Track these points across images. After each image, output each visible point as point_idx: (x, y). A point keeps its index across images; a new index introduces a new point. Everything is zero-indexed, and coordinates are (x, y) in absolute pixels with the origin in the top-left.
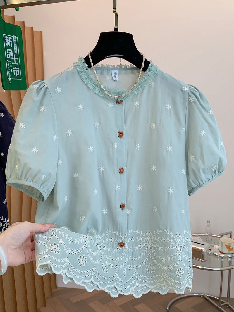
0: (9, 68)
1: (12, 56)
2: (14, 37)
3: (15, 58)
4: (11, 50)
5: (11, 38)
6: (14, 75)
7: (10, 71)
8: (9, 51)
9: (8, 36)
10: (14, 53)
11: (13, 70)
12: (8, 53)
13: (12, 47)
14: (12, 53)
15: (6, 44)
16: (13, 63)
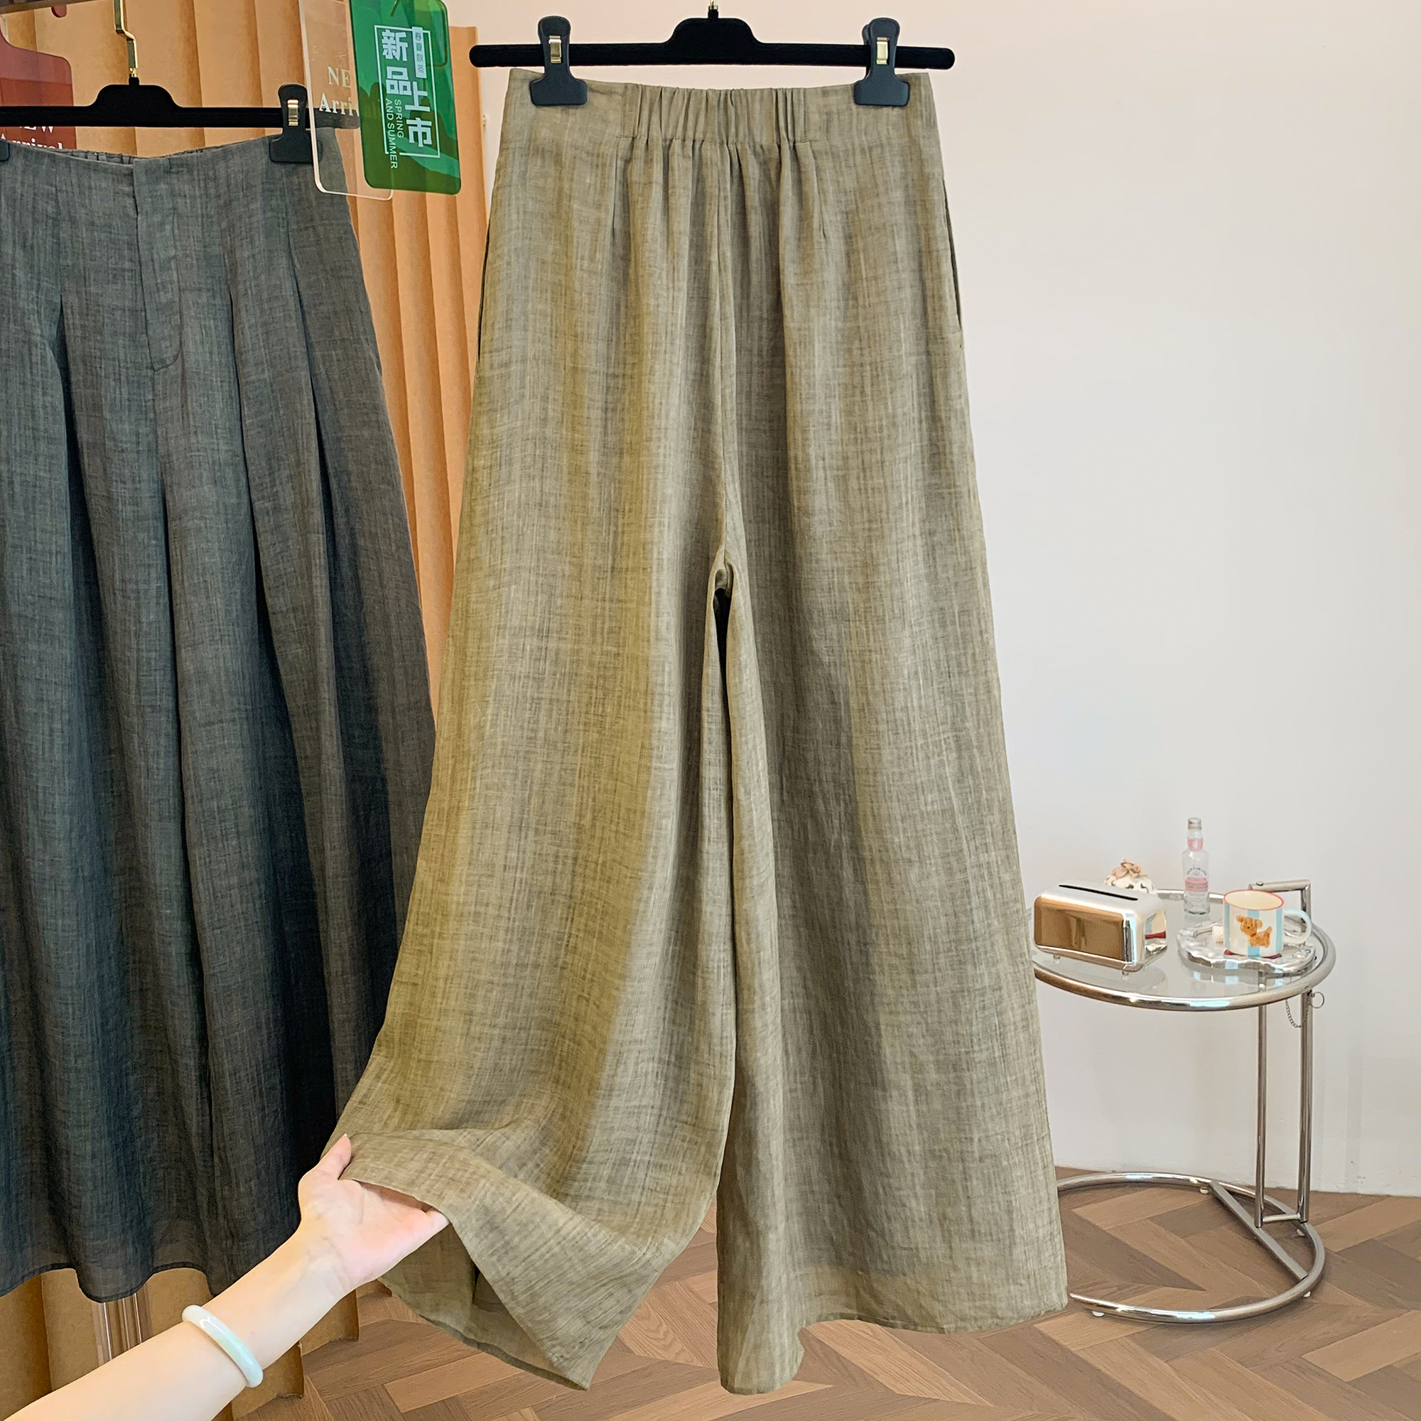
0: (394, 122)
1: (405, 88)
2: (414, 30)
3: (417, 93)
4: (404, 70)
5: (404, 35)
6: (412, 140)
7: (395, 129)
8: (394, 73)
9: (391, 31)
10: (412, 77)
11: (406, 127)
12: (389, 76)
13: (405, 59)
14: (405, 76)
15: (385, 53)
16: (408, 107)
